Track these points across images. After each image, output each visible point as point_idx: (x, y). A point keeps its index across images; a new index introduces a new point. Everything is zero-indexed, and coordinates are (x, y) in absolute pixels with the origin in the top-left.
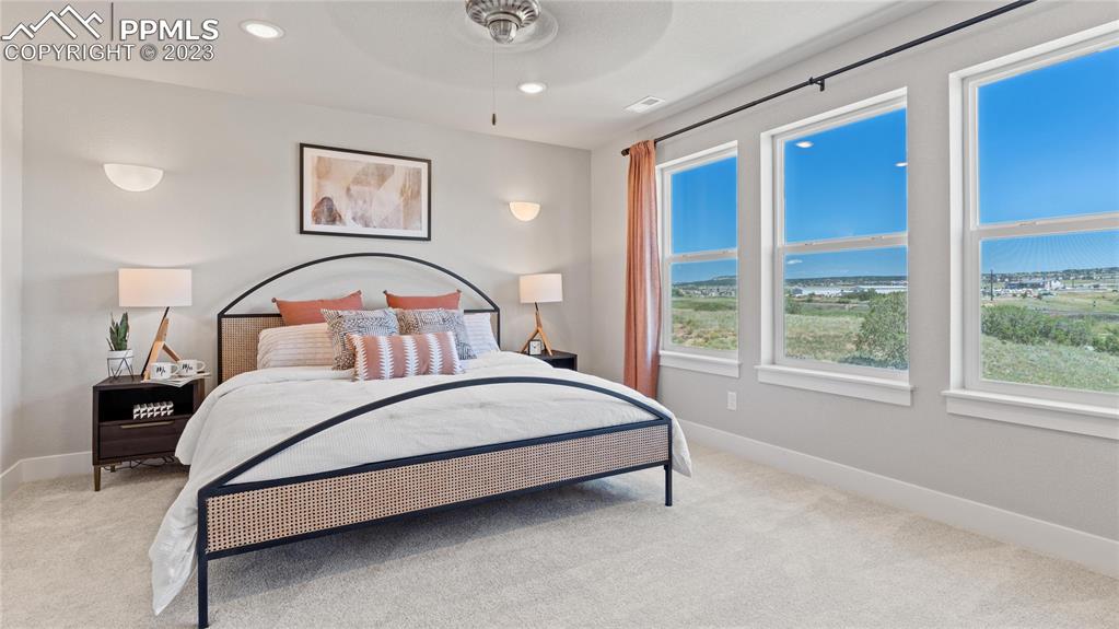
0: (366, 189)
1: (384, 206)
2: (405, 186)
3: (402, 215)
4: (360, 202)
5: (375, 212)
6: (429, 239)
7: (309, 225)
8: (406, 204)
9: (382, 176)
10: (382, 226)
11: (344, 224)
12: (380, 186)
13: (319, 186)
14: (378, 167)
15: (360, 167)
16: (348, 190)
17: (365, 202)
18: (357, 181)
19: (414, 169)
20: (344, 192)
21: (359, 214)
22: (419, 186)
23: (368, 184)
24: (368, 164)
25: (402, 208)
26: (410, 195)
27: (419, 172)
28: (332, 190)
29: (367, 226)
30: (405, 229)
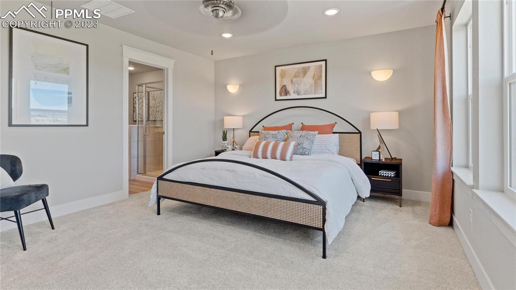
0: (299, 79)
1: (306, 86)
2: (315, 74)
3: (313, 88)
4: (296, 85)
5: (302, 88)
6: (326, 97)
7: (278, 97)
8: (316, 83)
9: (305, 71)
10: (305, 94)
11: (290, 95)
12: (304, 76)
13: (282, 81)
14: (303, 68)
15: (296, 70)
16: (292, 81)
17: (298, 85)
18: (295, 76)
19: (319, 66)
20: (290, 82)
21: (296, 90)
22: (321, 73)
23: (299, 77)
24: (299, 68)
25: (313, 84)
26: (317, 79)
27: (321, 66)
28: (286, 82)
29: (299, 94)
30: (315, 94)
